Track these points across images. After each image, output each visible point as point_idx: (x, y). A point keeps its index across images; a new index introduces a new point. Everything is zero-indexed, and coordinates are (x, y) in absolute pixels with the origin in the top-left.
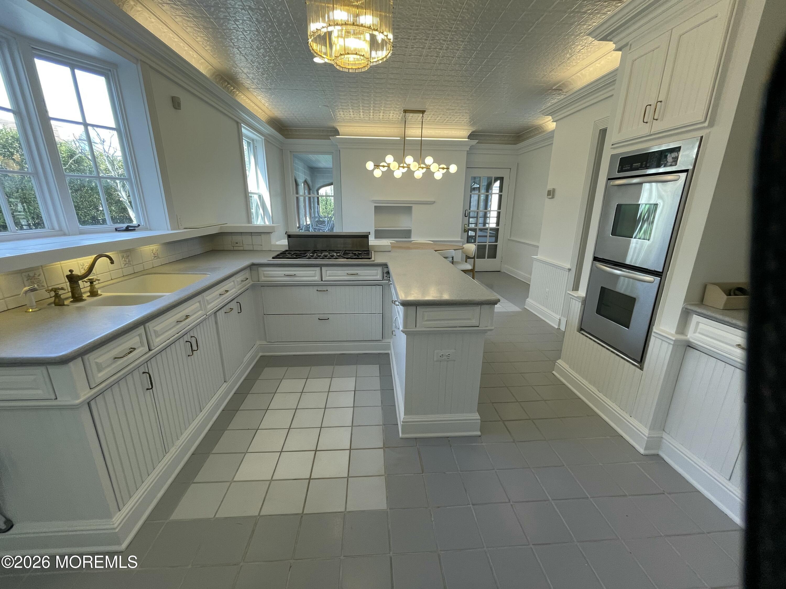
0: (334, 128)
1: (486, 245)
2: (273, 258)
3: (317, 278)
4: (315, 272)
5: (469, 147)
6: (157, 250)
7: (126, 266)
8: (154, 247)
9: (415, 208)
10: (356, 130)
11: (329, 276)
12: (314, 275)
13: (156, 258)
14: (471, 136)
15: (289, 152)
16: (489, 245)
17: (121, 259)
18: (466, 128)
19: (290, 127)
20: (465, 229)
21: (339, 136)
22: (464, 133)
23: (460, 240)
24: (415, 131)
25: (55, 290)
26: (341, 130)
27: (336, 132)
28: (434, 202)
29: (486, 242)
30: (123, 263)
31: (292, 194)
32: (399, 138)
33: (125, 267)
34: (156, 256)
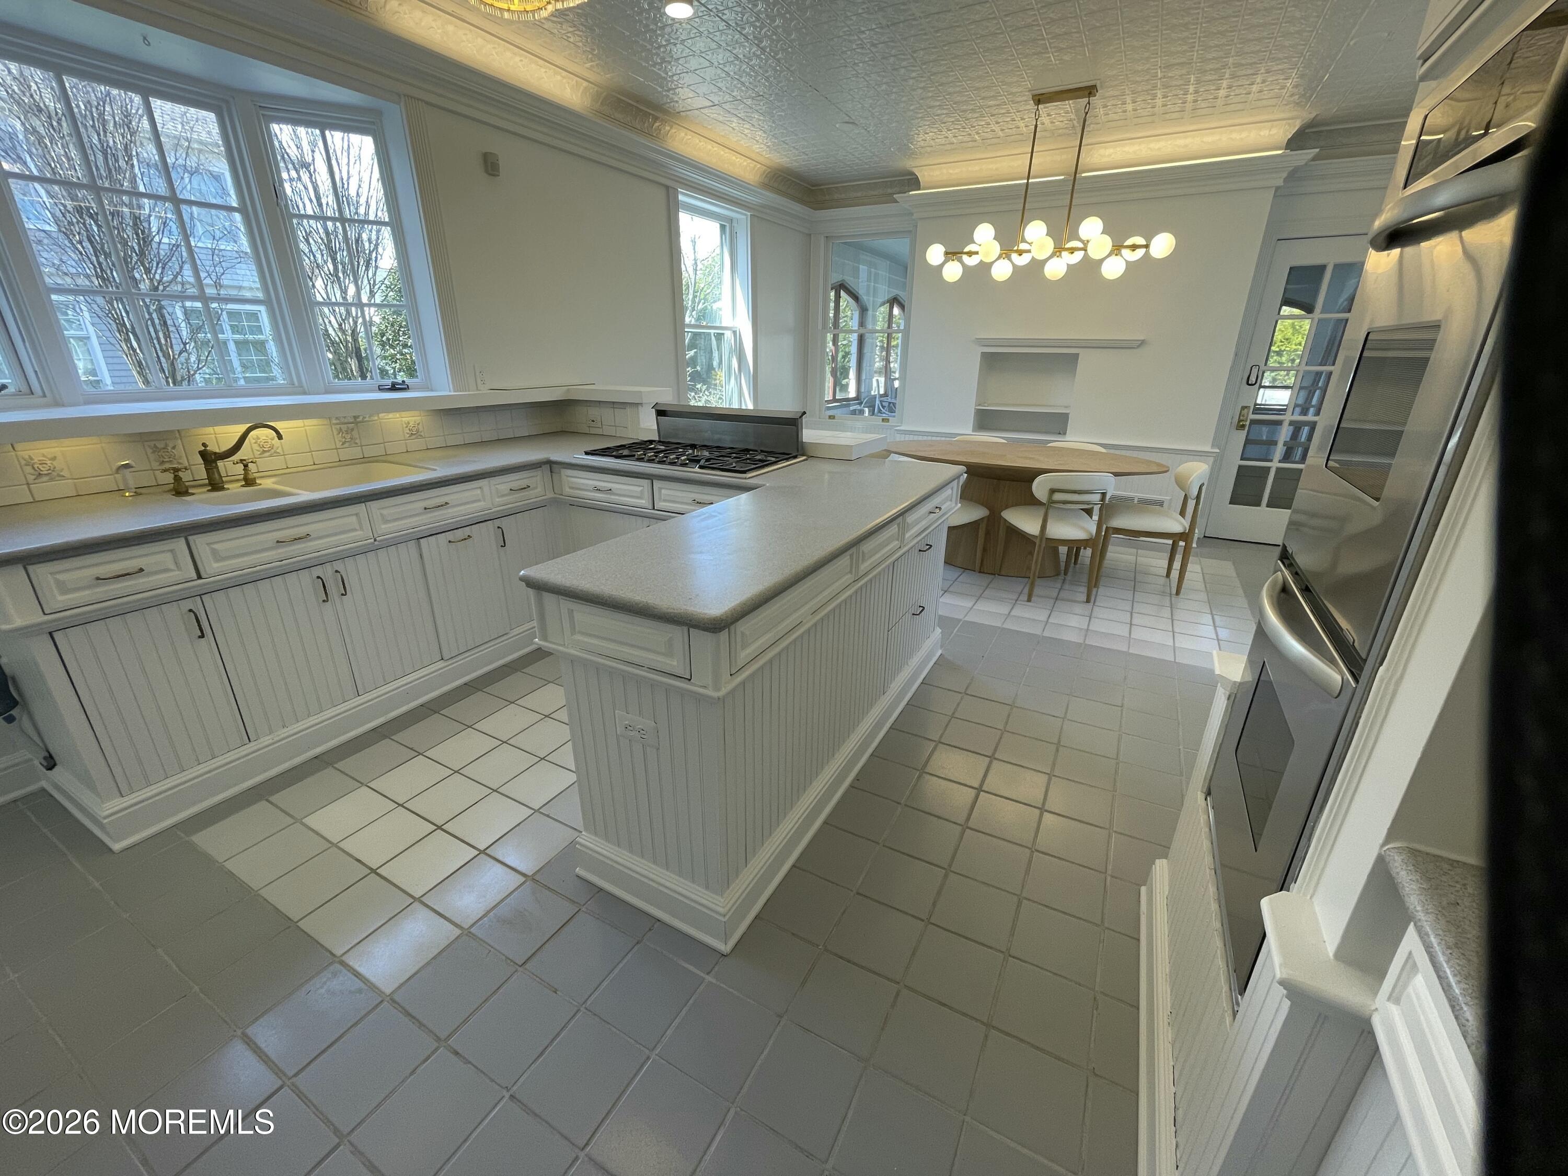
0: (913, 174)
1: (1269, 468)
2: (587, 453)
3: (645, 502)
4: (642, 488)
5: (1285, 175)
6: (418, 424)
7: (347, 445)
8: (410, 418)
9: (1087, 361)
10: (957, 171)
11: (665, 501)
12: (639, 495)
13: (414, 437)
14: (1296, 142)
15: (823, 240)
16: (1278, 469)
17: (335, 434)
18: (1282, 115)
19: (829, 184)
20: (1240, 421)
21: (919, 189)
22: (1274, 131)
23: (1208, 448)
24: (1111, 151)
25: (176, 470)
26: (924, 175)
27: (913, 182)
28: (1143, 343)
29: (1271, 461)
30: (340, 441)
31: (820, 327)
32: (1062, 177)
33: (344, 446)
34: (415, 434)
